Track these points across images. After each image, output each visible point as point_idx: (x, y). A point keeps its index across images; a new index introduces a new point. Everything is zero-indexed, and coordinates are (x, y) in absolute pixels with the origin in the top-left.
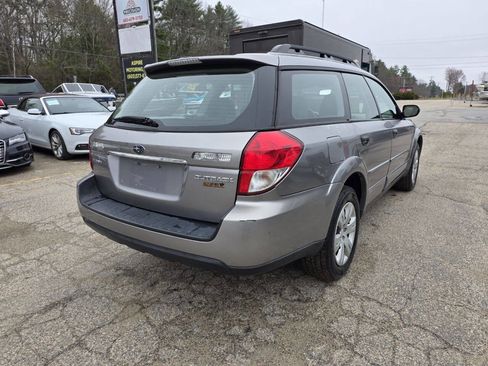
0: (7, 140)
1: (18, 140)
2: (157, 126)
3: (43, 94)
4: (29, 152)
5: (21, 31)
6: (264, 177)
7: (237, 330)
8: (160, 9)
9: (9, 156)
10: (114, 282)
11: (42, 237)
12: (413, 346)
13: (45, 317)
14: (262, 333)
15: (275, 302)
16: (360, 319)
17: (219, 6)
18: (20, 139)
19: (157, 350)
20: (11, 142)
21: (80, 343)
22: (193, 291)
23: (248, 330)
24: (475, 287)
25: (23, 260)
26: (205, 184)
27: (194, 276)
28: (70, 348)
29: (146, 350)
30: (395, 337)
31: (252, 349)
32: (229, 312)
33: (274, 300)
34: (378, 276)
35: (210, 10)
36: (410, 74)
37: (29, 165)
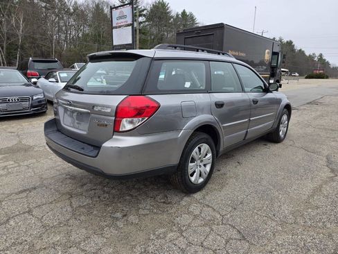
0: (32, 97)
1: (39, 97)
2: (83, 90)
3: (60, 69)
4: (46, 104)
5: (60, 30)
6: (131, 122)
7: (119, 215)
8: (144, 15)
9: (32, 106)
10: (62, 182)
11: (35, 154)
12: (220, 236)
13: (17, 196)
14: (132, 218)
15: (149, 202)
16: (196, 217)
17: (184, 13)
18: (41, 97)
19: (69, 220)
20: (34, 98)
21: (30, 212)
22: (104, 191)
23: (125, 216)
24: (284, 207)
25: (19, 166)
26: (98, 125)
27: (108, 183)
28: (24, 213)
29: (62, 219)
30: (212, 230)
31: (122, 226)
32: (119, 205)
33: (149, 201)
34: (223, 193)
35: (177, 15)
36: (325, 60)
37: (45, 112)
